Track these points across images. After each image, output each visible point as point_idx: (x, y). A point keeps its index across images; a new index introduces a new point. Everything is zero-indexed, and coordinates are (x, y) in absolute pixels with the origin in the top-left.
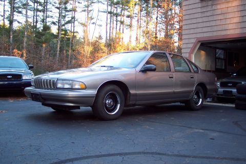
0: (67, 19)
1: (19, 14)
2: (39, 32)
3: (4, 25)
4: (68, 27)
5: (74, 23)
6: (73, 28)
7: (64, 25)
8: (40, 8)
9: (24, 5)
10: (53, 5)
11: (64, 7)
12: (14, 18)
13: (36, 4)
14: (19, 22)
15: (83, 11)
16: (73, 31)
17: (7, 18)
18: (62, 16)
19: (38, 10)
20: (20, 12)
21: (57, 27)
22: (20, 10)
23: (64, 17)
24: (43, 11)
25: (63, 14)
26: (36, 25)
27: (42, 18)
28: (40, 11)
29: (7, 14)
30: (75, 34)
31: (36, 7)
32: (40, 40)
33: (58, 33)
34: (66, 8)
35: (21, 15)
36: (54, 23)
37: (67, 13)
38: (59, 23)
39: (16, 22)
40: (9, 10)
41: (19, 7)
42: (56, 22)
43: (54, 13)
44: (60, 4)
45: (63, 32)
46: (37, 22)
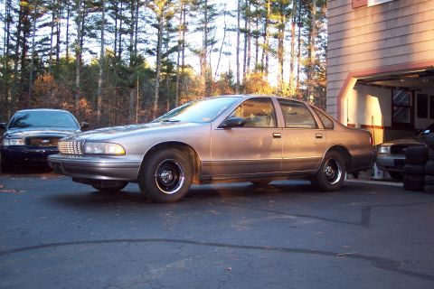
0: (171, 45)
1: (92, 39)
2: (124, 69)
3: (67, 58)
4: (174, 57)
5: (183, 50)
6: (181, 59)
7: (166, 55)
8: (126, 27)
9: (99, 23)
10: (148, 22)
11: (165, 24)
12: (84, 46)
13: (119, 21)
14: (91, 52)
15: (198, 29)
16: (181, 64)
17: (72, 46)
18: (162, 41)
19: (122, 31)
20: (93, 36)
21: (155, 57)
22: (93, 31)
23: (167, 40)
24: (130, 32)
25: (165, 37)
26: (120, 57)
27: (129, 44)
28: (126, 33)
29: (73, 40)
30: (186, 70)
31: (118, 26)
32: (125, 81)
33: (157, 69)
34: (169, 25)
35: (94, 40)
36: (150, 52)
37: (171, 35)
38: (158, 51)
39: (87, 52)
40: (76, 32)
41: (92, 28)
42: (154, 49)
43: (149, 35)
44: (159, 19)
45: (166, 67)
46: (120, 51)
